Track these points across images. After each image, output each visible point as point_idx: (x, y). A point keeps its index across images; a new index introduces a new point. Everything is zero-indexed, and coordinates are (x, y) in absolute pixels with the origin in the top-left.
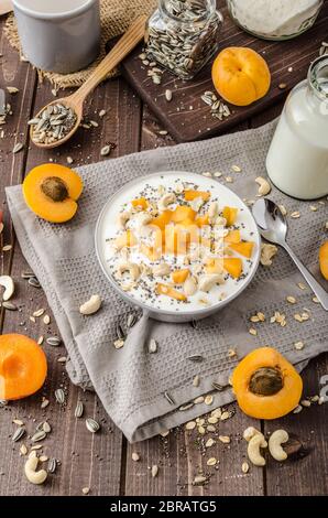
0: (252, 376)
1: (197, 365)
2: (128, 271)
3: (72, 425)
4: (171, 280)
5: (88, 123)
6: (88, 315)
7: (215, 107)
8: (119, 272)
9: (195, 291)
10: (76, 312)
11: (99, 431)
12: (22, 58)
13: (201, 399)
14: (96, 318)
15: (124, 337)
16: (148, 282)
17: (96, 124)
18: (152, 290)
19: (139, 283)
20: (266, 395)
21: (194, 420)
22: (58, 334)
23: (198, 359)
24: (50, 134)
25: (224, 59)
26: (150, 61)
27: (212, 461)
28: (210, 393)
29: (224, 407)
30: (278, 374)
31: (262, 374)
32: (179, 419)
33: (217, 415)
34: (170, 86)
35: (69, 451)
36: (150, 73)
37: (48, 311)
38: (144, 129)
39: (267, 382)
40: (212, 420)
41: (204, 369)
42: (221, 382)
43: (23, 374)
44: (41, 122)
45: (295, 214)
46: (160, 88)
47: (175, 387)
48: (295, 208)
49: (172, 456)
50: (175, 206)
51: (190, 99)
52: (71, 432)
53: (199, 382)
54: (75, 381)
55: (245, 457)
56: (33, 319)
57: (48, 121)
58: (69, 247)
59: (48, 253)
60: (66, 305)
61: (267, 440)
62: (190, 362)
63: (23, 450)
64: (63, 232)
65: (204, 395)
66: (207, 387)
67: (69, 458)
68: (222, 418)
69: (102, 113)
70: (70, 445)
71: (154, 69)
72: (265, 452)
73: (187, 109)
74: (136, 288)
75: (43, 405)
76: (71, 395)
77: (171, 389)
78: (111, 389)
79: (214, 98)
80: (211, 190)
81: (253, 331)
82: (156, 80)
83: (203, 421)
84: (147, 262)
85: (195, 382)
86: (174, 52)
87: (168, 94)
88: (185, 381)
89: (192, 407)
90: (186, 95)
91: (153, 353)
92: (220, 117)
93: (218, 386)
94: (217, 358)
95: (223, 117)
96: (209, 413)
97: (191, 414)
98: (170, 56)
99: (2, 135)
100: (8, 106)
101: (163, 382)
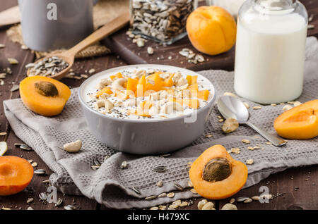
0: (206, 166)
1: (161, 174)
2: (104, 107)
5: (80, 76)
7: (190, 56)
8: (97, 107)
10: (60, 148)
12: (23, 47)
13: (164, 194)
15: (100, 164)
16: (120, 110)
17: (86, 76)
18: (123, 113)
19: (112, 111)
21: (157, 206)
24: (44, 72)
26: (136, 35)
28: (171, 191)
29: (184, 200)
31: (213, 162)
32: (144, 204)
33: (177, 204)
34: (154, 48)
36: (134, 41)
40: (173, 206)
41: (167, 177)
42: (182, 184)
43: (14, 175)
44: (37, 66)
45: (257, 107)
46: (144, 48)
47: (142, 187)
51: (169, 54)
53: (162, 184)
57: (43, 65)
58: (57, 126)
62: (155, 172)
64: (51, 119)
65: (167, 193)
66: (170, 186)
68: (182, 205)
69: (92, 71)
71: (140, 39)
73: (167, 58)
74: (110, 113)
75: (28, 201)
77: (139, 188)
79: (191, 52)
83: (165, 207)
85: (159, 184)
86: (154, 17)
87: (150, 50)
88: (150, 184)
89: (156, 198)
90: (166, 51)
91: (124, 168)
92: (195, 62)
93: (179, 186)
94: (179, 169)
95: (198, 61)
96: (171, 203)
97: (155, 202)
98: (152, 24)
99: (2, 83)
100: (9, 69)
101: (131, 183)
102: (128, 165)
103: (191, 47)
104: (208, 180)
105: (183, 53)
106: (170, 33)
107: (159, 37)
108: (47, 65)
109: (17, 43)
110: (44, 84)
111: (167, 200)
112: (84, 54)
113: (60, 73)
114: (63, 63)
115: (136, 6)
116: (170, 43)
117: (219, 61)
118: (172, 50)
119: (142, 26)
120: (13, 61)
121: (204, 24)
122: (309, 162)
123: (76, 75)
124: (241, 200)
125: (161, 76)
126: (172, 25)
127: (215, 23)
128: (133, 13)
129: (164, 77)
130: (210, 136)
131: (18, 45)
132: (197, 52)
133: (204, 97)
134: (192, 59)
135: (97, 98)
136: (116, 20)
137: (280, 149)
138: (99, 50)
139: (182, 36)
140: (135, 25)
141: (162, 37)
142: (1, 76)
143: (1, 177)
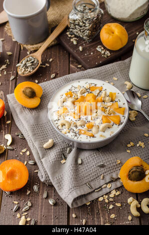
0: (130, 171)
1: (102, 169)
2: (65, 125)
3: (42, 202)
4: (86, 127)
5: (45, 65)
6: (47, 149)
7: (103, 52)
8: (60, 126)
9: (98, 132)
10: (41, 148)
11: (55, 204)
12: (14, 40)
13: (105, 185)
14: (52, 150)
15: (66, 158)
16: (75, 129)
17: (48, 65)
18: (77, 133)
19: (70, 130)
20: (137, 181)
21: (102, 196)
22: (34, 159)
23: (102, 166)
24: (26, 70)
25: (105, 29)
26: (72, 35)
27: (113, 216)
28: (109, 182)
29: (117, 189)
30: (143, 169)
31: (134, 170)
32: (95, 196)
33: (114, 193)
34: (82, 45)
35: (41, 215)
36: (72, 40)
37: (29, 149)
38: (71, 65)
40: (112, 195)
41: (105, 171)
42: (114, 176)
43: (17, 178)
44: (22, 65)
45: (145, 96)
46: (77, 46)
47: (92, 180)
48: (144, 94)
49: (93, 215)
50: (86, 94)
51: (91, 50)
52: (42, 205)
53: (104, 177)
54: (42, 180)
55: (129, 213)
56: (21, 154)
57: (25, 64)
58: (37, 119)
59: (27, 122)
60: (36, 145)
61: (140, 204)
62: (98, 168)
63: (18, 215)
64: (34, 113)
65: (107, 184)
66: (108, 179)
67: (41, 219)
68: (117, 194)
69: (51, 60)
70: (41, 212)
71: (74, 38)
72: (139, 209)
73: (90, 54)
74: (69, 132)
76: (41, 188)
77: (90, 181)
78: (60, 182)
79: (102, 48)
80: (103, 86)
81: (129, 151)
82: (75, 43)
83: (107, 196)
84: (74, 120)
85: (101, 177)
86: (82, 28)
88: (97, 177)
89: (101, 190)
90: (89, 47)
91: (80, 164)
92: (106, 57)
93: (112, 178)
94: (112, 165)
95: (107, 56)
96: (110, 193)
97: (101, 193)
98: (80, 31)
99: (5, 73)
100: (8, 60)
101: (86, 178)
102: (82, 160)
103: (101, 44)
105: (99, 49)
107: (84, 38)
108: (28, 64)
109: (10, 36)
110: (28, 91)
111: (108, 190)
113: (35, 70)
115: (71, 22)
118: (92, 46)
119: (74, 31)
120: (9, 53)
121: (111, 38)
123: (43, 64)
127: (117, 36)
128: (70, 25)
133: (122, 112)
134: (104, 54)
140: (70, 30)
141: (86, 38)
142: (4, 67)
143: (9, 182)
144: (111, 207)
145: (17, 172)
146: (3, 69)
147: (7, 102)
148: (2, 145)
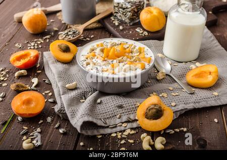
0: (147, 109)
1: (120, 109)
2: (89, 64)
3: (52, 131)
4: (110, 67)
5: (86, 39)
9: (120, 71)
10: (64, 87)
11: (65, 133)
12: (63, 22)
13: (121, 124)
14: (74, 91)
15: (85, 99)
17: (89, 39)
18: (100, 70)
19: (94, 68)
21: (116, 133)
22: (54, 98)
23: (121, 107)
24: (67, 37)
26: (115, 19)
27: (123, 149)
28: (125, 122)
29: (132, 129)
31: (152, 107)
32: (108, 131)
33: (128, 132)
34: (123, 26)
35: (48, 140)
36: (114, 22)
39: (154, 110)
40: (126, 133)
41: (123, 111)
42: (132, 117)
43: (32, 105)
44: (64, 33)
46: (118, 26)
47: (108, 118)
48: (175, 63)
52: (51, 133)
53: (120, 116)
56: (44, 94)
57: (67, 33)
62: (116, 108)
63: (25, 138)
65: (123, 123)
66: (124, 118)
67: (47, 143)
68: (131, 133)
69: (92, 36)
70: (49, 138)
71: (116, 21)
73: (129, 32)
75: (40, 123)
77: (105, 118)
79: (141, 30)
80: (134, 44)
83: (120, 134)
84: (99, 61)
85: (118, 116)
86: (124, 11)
87: (121, 28)
88: (113, 116)
89: (116, 127)
90: (129, 28)
91: (98, 104)
92: (143, 35)
93: (130, 119)
94: (131, 107)
95: (145, 35)
96: (124, 131)
97: (114, 130)
98: (123, 14)
99: (48, 41)
100: (53, 33)
101: (101, 115)
102: (101, 101)
103: (141, 27)
104: (148, 119)
105: (138, 30)
106: (131, 19)
107: (126, 21)
108: (69, 33)
109: (60, 20)
110: (63, 46)
111: (122, 128)
112: (89, 27)
113: (75, 38)
114: (77, 32)
115: (115, 5)
116: (131, 24)
117: (155, 35)
118: (132, 28)
119: (118, 15)
120: (56, 29)
121: (149, 16)
122: (208, 105)
123: (84, 38)
124: (168, 132)
125: (124, 46)
126: (133, 15)
127: (155, 16)
128: (114, 8)
129: (126, 47)
130: (149, 81)
131: (60, 21)
132: (144, 30)
133: (148, 62)
134: (142, 33)
135: (87, 58)
136: (107, 11)
137: (190, 95)
138: (97, 25)
139: (137, 21)
140: (115, 14)
141: (127, 21)
142: (48, 37)
143: (24, 107)
144: (123, 142)
145: (34, 100)
146: (46, 38)
147: (43, 59)
148: (27, 86)
